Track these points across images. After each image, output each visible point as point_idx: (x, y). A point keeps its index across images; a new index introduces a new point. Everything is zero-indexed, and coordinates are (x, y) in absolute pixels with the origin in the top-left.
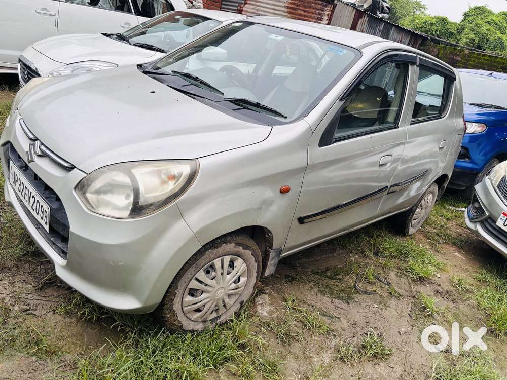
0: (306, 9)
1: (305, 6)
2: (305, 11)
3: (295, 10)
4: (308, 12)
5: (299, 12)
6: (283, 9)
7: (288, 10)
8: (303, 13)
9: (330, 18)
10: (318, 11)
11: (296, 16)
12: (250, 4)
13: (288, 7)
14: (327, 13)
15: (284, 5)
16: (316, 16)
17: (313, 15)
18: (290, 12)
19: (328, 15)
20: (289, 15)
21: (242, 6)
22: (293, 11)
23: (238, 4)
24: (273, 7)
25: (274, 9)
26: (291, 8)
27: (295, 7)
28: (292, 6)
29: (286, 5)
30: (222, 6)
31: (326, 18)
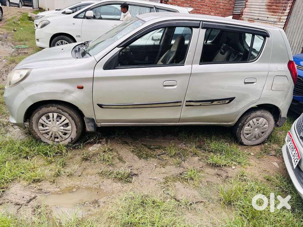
0: (277, 5)
1: (276, 3)
2: (276, 6)
3: (271, 7)
4: (278, 6)
5: (273, 7)
6: (264, 7)
7: (267, 7)
8: (275, 7)
9: (291, 8)
10: (284, 5)
11: (271, 10)
12: (247, 7)
13: (267, 5)
14: (289, 5)
15: (264, 4)
16: (283, 8)
17: (281, 8)
18: (268, 8)
19: (290, 6)
20: (267, 11)
21: (243, 9)
22: (270, 7)
23: (241, 9)
24: (259, 7)
25: (260, 8)
26: (269, 5)
27: (271, 4)
28: (269, 4)
29: (267, 4)
30: (234, 11)
31: (288, 8)
